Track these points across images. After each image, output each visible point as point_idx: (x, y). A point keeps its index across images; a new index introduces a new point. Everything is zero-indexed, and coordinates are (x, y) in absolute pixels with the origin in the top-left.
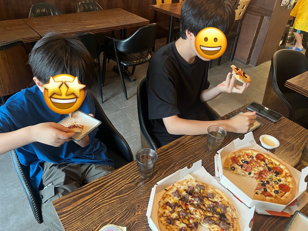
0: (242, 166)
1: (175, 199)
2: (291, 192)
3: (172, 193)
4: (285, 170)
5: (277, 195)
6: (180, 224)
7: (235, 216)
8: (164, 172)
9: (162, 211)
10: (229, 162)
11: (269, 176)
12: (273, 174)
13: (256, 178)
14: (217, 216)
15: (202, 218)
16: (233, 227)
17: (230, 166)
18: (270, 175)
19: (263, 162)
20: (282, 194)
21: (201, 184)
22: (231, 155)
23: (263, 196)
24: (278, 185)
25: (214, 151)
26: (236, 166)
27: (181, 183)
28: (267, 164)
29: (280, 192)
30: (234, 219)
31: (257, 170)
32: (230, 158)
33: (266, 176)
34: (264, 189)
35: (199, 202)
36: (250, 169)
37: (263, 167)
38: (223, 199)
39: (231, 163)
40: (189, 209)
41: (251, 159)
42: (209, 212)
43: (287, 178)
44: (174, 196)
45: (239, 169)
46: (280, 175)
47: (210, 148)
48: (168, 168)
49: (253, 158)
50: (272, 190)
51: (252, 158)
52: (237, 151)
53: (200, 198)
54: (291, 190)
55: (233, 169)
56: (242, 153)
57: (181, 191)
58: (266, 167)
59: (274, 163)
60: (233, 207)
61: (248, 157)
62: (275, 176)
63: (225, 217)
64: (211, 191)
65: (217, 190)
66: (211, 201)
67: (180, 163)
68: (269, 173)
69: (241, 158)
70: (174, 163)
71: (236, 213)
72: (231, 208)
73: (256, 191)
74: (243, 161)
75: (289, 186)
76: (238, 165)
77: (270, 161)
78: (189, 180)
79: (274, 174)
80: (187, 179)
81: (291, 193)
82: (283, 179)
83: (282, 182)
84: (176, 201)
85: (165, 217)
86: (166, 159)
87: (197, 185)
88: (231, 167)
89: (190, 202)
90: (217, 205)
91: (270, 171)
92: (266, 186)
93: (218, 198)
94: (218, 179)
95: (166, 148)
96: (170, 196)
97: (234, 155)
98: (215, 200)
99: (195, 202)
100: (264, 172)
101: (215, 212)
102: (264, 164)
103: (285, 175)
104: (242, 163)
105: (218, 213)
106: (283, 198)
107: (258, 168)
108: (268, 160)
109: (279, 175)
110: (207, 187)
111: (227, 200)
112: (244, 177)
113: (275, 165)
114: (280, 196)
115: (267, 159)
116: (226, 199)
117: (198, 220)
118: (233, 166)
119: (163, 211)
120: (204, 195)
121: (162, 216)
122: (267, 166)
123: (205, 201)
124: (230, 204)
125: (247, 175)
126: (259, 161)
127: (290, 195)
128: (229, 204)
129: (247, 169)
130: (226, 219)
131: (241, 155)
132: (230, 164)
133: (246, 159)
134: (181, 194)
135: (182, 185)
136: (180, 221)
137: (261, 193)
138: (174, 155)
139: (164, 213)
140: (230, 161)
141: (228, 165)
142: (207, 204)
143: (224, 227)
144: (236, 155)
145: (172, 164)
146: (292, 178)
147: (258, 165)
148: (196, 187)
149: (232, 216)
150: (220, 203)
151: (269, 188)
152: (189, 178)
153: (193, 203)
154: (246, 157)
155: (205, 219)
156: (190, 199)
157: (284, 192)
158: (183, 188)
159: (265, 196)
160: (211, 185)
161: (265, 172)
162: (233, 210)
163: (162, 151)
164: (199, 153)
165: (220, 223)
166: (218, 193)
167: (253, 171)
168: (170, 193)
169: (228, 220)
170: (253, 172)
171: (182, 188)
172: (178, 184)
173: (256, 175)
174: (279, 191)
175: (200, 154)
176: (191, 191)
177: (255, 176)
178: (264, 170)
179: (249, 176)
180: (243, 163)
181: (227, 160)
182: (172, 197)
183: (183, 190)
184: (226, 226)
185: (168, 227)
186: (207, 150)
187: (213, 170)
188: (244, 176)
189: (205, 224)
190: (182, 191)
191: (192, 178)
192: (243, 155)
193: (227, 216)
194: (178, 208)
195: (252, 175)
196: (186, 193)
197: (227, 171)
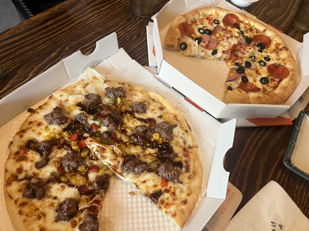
0: (200, 40)
1: (51, 130)
2: (291, 77)
3: (45, 116)
4: (275, 39)
5: (265, 86)
6: (62, 190)
7: (190, 142)
8: (35, 70)
9: (13, 167)
10: (176, 34)
11: (248, 53)
12: (255, 49)
13: (225, 59)
14: (153, 151)
15: (119, 162)
16: (188, 170)
17: (177, 41)
18: (251, 51)
19: (237, 30)
20: (275, 83)
21: (117, 86)
22: (179, 20)
23: (243, 91)
24: (266, 67)
25: (145, 18)
26: (189, 41)
27: (70, 89)
28: (242, 33)
29: (272, 79)
30: (190, 150)
31: (227, 44)
32: (176, 27)
33: (243, 53)
34: (242, 79)
35: (111, 127)
36: (215, 45)
37: (237, 37)
38: (164, 111)
39: (179, 35)
40: (87, 148)
41: (215, 25)
42: (135, 144)
43: (280, 52)
44: (50, 123)
45: (194, 47)
46: (267, 48)
47: (138, 11)
48: (43, 59)
49: (219, 23)
50: (256, 78)
51: (216, 23)
52: (190, 13)
53: (113, 118)
54: (291, 73)
55: (184, 47)
56: (199, 16)
57: (69, 108)
58: (243, 38)
59: (255, 29)
60: (186, 125)
61: (209, 23)
62: (259, 51)
63: (170, 150)
64: (140, 97)
65: (152, 94)
66: (139, 119)
67: (72, 47)
68: (248, 47)
69: (198, 25)
70: (59, 49)
71: (192, 136)
72: (182, 128)
73: (229, 83)
74: (202, 31)
75: (285, 66)
76: (192, 38)
77: (248, 27)
78: (90, 80)
79: (257, 49)
80: (84, 78)
81: (291, 79)
82: (273, 56)
83: (271, 61)
84: (53, 135)
85: (21, 180)
86: (40, 41)
87: (107, 89)
88: (180, 43)
89: (90, 129)
90: (152, 126)
91: (249, 43)
92: (246, 72)
93: (155, 111)
94: (154, 70)
95: (43, 19)
96: (39, 124)
97: (183, 20)
98: (149, 115)
99: (104, 129)
100: (238, 47)
101: (149, 143)
102: (238, 33)
103: (274, 48)
104: (198, 34)
105: (154, 144)
106: (277, 91)
107: (229, 40)
108: (244, 24)
109: (265, 50)
110: (130, 90)
111: (173, 112)
112: (203, 61)
113: (257, 32)
114: (271, 87)
115: (242, 22)
116: (170, 110)
117: (108, 169)
118: (183, 40)
119: (18, 166)
120: (124, 108)
121: (15, 178)
122: (243, 36)
123: (126, 121)
124: (179, 118)
125: (210, 56)
126: (229, 28)
127: (290, 82)
128: (177, 120)
129: (210, 45)
130: (171, 156)
131: (198, 21)
132: (177, 37)
133: (206, 27)
134: (67, 116)
135: (72, 93)
136: (61, 184)
137: (238, 87)
138: (59, 32)
139: (20, 170)
140: (176, 32)
141: (173, 39)
142: (130, 128)
143: (168, 175)
144: (187, 20)
145: (54, 50)
146: (288, 52)
147: (228, 35)
148: (106, 95)
149: (185, 143)
150: (159, 121)
151: (250, 75)
152: (91, 77)
153: (97, 132)
154: (206, 23)
155: (124, 163)
156: (91, 122)
157: (277, 80)
158: (74, 99)
159: (247, 92)
160: (139, 85)
161: (241, 47)
162: (187, 131)
163: (31, 26)
164: (115, 23)
165: (159, 165)
166: (154, 100)
167: (221, 47)
168: (40, 116)
169: (176, 155)
170: (220, 49)
171: (72, 100)
172: (61, 93)
173: (225, 54)
174: (269, 79)
175: (117, 25)
176: (92, 104)
177: (225, 56)
178: (239, 44)
179: (213, 57)
180: (202, 33)
181: (171, 31)
182: (43, 127)
183: (73, 105)
184: (173, 173)
185: (26, 209)
186: (132, 17)
187: (144, 54)
188: (204, 58)
189: (125, 174)
190: (72, 107)
191: (98, 75)
192: (201, 19)
193: (174, 147)
194: (58, 150)
195: (219, 54)
196: (80, 112)
197: (171, 53)
